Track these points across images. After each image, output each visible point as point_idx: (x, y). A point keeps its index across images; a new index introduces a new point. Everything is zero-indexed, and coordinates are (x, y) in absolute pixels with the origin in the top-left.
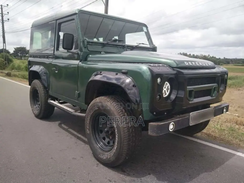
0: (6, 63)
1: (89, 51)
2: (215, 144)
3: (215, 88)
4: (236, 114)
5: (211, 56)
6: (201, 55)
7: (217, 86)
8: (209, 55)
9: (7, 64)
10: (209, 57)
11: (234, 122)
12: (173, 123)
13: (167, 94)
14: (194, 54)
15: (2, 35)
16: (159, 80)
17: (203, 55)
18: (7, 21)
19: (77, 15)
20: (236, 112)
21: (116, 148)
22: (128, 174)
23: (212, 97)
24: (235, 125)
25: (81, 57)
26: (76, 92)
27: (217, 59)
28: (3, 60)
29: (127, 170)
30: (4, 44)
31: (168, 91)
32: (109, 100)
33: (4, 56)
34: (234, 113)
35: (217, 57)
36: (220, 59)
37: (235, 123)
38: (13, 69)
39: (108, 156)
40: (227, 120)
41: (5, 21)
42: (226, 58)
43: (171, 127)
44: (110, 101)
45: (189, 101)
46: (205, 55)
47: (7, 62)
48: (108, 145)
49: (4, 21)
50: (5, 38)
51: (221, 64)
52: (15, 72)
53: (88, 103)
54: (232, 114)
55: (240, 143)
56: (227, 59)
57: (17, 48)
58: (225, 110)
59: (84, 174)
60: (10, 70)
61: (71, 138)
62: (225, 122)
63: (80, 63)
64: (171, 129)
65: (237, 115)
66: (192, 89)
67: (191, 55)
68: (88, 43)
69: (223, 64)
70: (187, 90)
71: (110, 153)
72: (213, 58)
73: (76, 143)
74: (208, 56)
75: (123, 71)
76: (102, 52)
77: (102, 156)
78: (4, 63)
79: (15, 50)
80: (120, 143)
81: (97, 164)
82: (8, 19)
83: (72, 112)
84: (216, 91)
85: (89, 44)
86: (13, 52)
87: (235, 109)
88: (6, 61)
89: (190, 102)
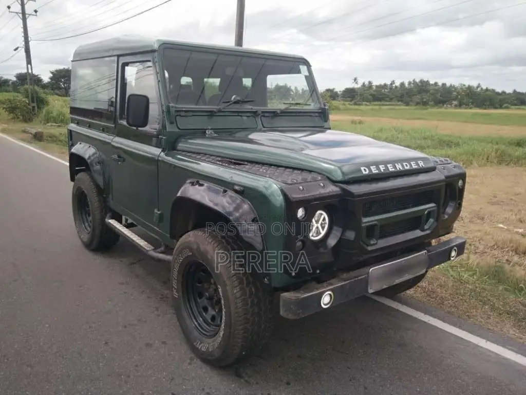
0: (34, 107)
1: (180, 129)
2: (435, 317)
3: (429, 213)
4: (519, 230)
5: (484, 88)
6: (461, 84)
7: (435, 208)
8: (479, 84)
9: (36, 108)
10: (479, 89)
11: (512, 247)
12: (330, 292)
13: (323, 233)
14: (444, 82)
15: (24, 46)
16: (301, 213)
17: (464, 85)
18: (33, 15)
19: (156, 54)
20: (521, 225)
21: (223, 335)
22: (246, 381)
23: (423, 230)
24: (513, 254)
25: (163, 143)
26: (156, 211)
27: (498, 94)
28: (28, 102)
29: (247, 374)
30: (29, 66)
31: (323, 228)
32: (210, 241)
33: (29, 91)
34: (515, 227)
35: (499, 90)
36: (504, 93)
37: (512, 251)
38: (47, 121)
39: (209, 345)
40: (496, 244)
41: (30, 15)
42: (518, 90)
43: (326, 300)
44: (213, 243)
45: (368, 246)
46: (469, 86)
47: (35, 105)
48: (212, 323)
49: (27, 16)
50: (29, 52)
51: (505, 105)
52: (53, 127)
53: (176, 236)
54: (511, 228)
55: (492, 314)
56: (520, 93)
57: (56, 71)
58: (453, 254)
59: (164, 379)
60: (43, 122)
61: (149, 297)
62: (492, 248)
63: (162, 153)
64: (325, 305)
65: (521, 231)
66: (376, 222)
67: (438, 85)
68: (178, 114)
69: (509, 106)
70: (363, 225)
71: (213, 342)
72: (488, 93)
73: (157, 309)
74: (478, 87)
75: (237, 188)
76: (207, 131)
77: (200, 344)
78: (30, 107)
79: (52, 75)
80: (229, 325)
81: (191, 359)
82: (36, 11)
83: (147, 251)
84: (433, 218)
85: (180, 115)
86: (49, 80)
87: (518, 217)
88: (33, 102)
89: (370, 248)
